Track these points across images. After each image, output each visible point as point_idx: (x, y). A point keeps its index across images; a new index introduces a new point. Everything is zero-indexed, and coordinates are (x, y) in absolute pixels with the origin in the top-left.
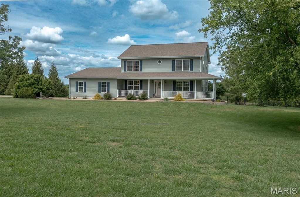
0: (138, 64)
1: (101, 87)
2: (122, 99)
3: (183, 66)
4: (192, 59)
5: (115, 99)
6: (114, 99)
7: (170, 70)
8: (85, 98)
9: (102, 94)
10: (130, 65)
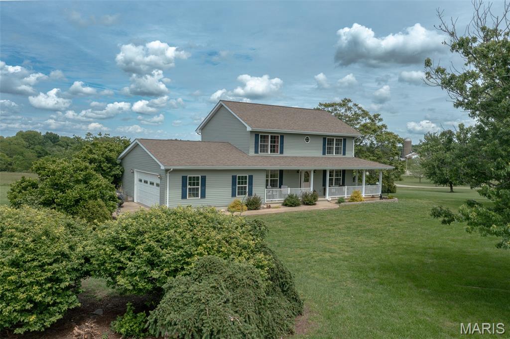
0: (277, 141)
1: (237, 186)
3: (336, 147)
4: (345, 139)
5: (268, 206)
6: (265, 207)
7: (319, 153)
9: (242, 199)
10: (264, 142)
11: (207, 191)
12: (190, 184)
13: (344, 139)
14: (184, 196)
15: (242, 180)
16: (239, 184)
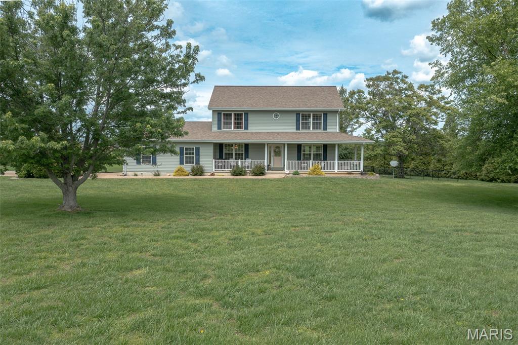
0: (241, 119)
1: (185, 156)
2: (223, 174)
3: (313, 123)
4: (326, 114)
5: (213, 175)
6: (209, 174)
7: (292, 129)
8: (158, 174)
9: (188, 168)
10: (227, 119)
11: (158, 159)
13: (324, 114)
14: (138, 162)
15: (189, 151)
16: (186, 154)
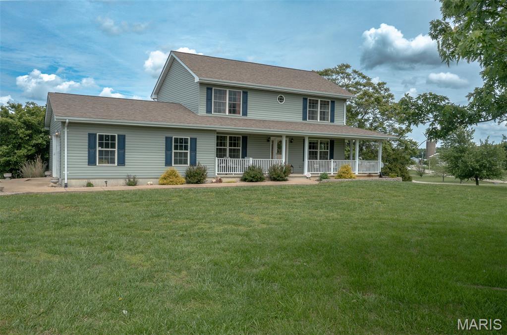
0: (238, 99)
1: (173, 151)
2: (231, 180)
3: (320, 112)
4: (333, 101)
5: (219, 181)
6: (214, 180)
7: (298, 118)
8: (132, 182)
10: (220, 99)
11: (128, 156)
12: (101, 145)
13: (331, 101)
14: (91, 162)
15: (181, 144)
16: (176, 148)
